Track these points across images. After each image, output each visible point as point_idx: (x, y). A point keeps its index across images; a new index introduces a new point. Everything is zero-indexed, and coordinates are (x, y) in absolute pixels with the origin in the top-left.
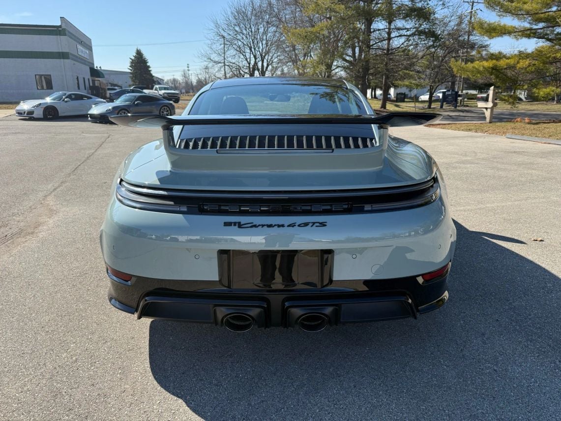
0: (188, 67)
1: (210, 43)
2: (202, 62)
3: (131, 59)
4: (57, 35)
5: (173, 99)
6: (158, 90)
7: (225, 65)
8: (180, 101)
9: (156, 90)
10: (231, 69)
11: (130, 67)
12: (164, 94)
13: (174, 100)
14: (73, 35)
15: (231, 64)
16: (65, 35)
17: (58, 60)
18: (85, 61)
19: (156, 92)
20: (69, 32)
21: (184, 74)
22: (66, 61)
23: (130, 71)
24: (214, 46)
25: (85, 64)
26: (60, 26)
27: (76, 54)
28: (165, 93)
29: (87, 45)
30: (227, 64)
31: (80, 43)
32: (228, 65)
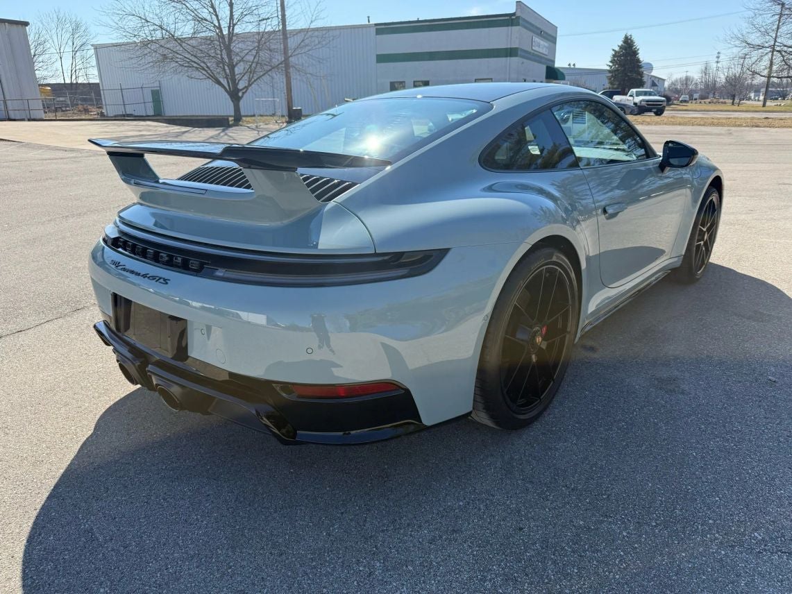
0: (718, 57)
1: (751, 14)
2: (729, 48)
3: (613, 50)
4: (508, 26)
5: (654, 108)
6: (635, 95)
7: (774, 50)
8: (665, 112)
9: (630, 96)
10: (783, 56)
11: (611, 62)
12: (641, 101)
13: (655, 110)
14: (531, 24)
15: (785, 49)
16: (518, 24)
17: (503, 59)
18: (541, 57)
19: (631, 98)
20: (524, 20)
21: (706, 69)
22: (514, 59)
23: (608, 68)
24: (759, 20)
25: (540, 62)
26: (514, 14)
27: (530, 50)
28: (643, 100)
29: (550, 35)
30: (778, 49)
31: (537, 34)
32: (778, 51)
